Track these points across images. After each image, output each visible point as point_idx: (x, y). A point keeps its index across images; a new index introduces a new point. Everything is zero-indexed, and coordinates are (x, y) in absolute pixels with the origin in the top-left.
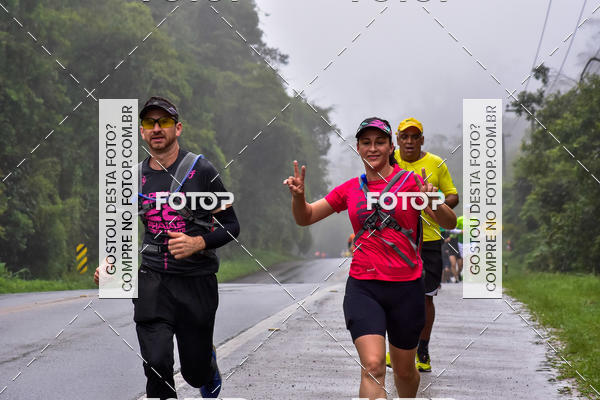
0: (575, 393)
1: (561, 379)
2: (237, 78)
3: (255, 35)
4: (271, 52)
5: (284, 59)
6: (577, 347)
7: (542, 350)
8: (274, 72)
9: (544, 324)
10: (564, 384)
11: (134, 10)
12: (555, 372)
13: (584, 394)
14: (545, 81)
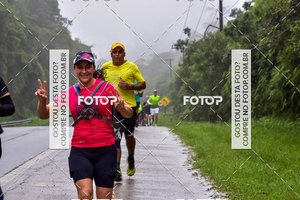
0: (199, 175)
1: (193, 169)
2: (48, 31)
3: (57, 11)
4: (64, 19)
5: (70, 23)
6: (201, 155)
7: (185, 156)
8: (66, 28)
9: (187, 145)
10: (195, 171)
12: (191, 166)
13: (203, 175)
14: (189, 35)
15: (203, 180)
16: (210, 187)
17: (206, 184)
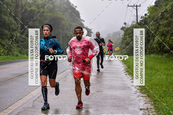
0: (128, 75)
1: (125, 72)
2: (76, 24)
3: (79, 17)
4: (82, 20)
5: (84, 21)
7: (123, 68)
8: (82, 23)
9: (124, 64)
10: (126, 73)
11: (59, 13)
12: (125, 71)
13: (129, 75)
14: (126, 25)
15: (129, 76)
16: (131, 78)
17: (130, 77)
